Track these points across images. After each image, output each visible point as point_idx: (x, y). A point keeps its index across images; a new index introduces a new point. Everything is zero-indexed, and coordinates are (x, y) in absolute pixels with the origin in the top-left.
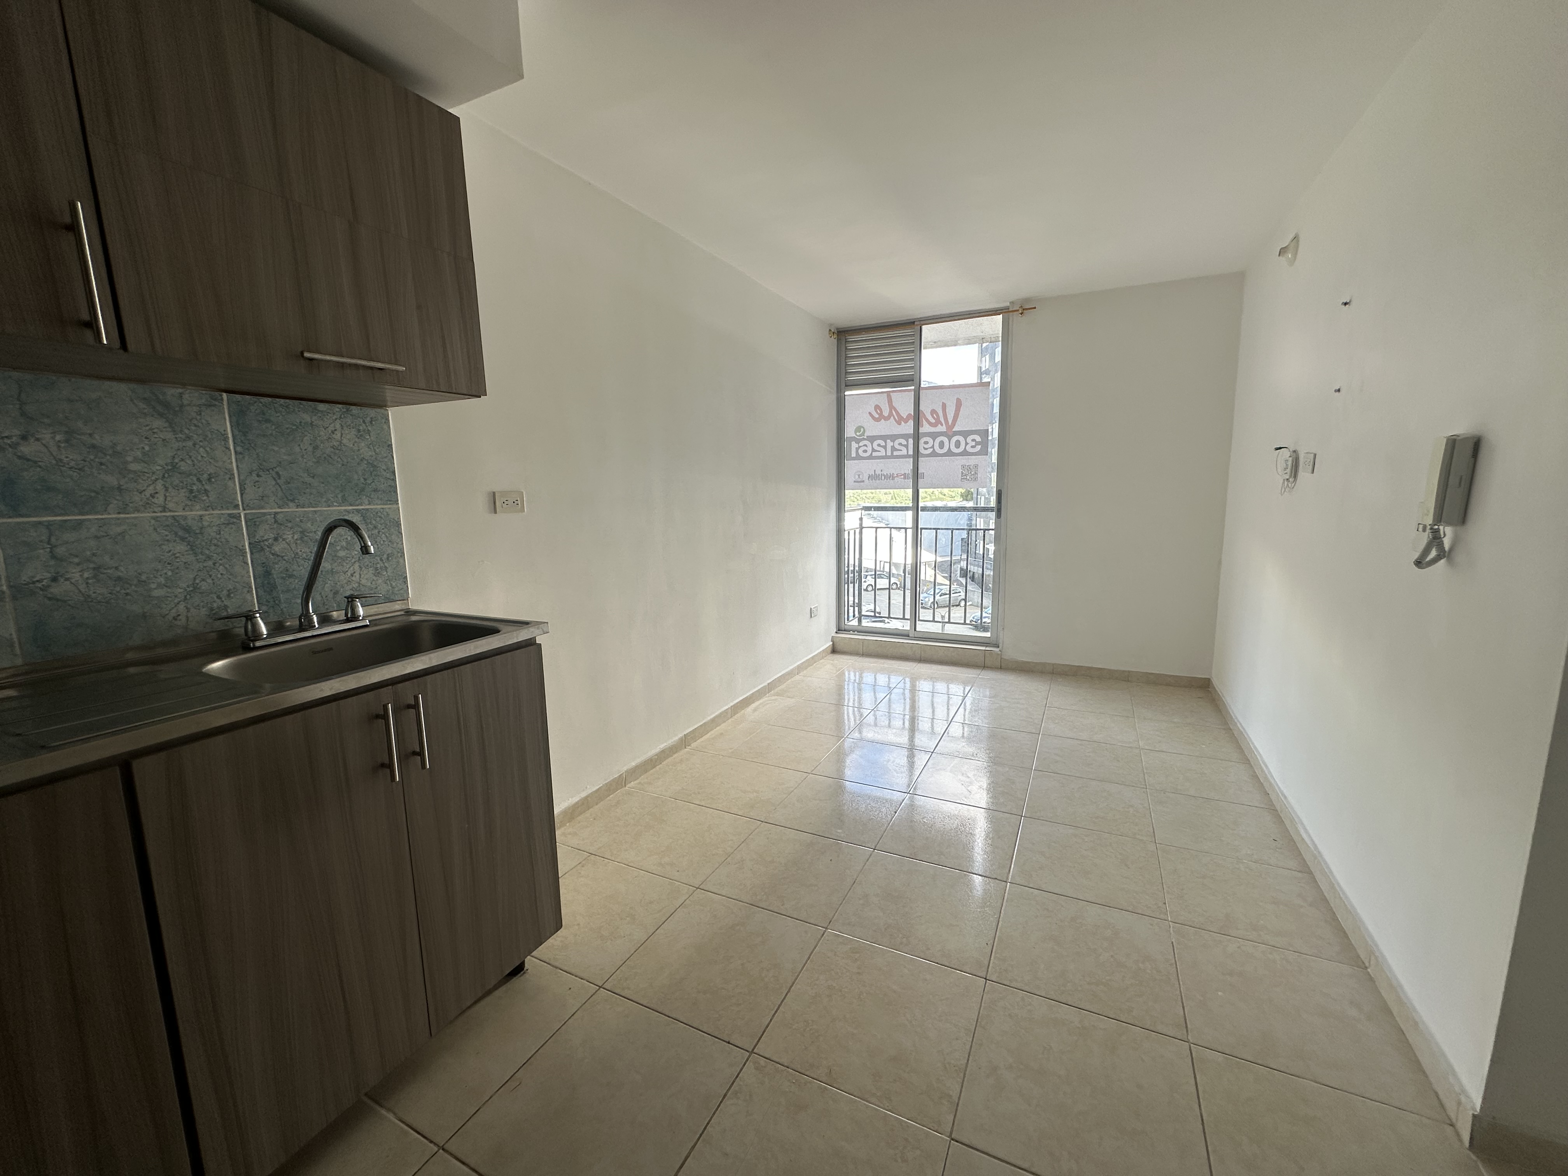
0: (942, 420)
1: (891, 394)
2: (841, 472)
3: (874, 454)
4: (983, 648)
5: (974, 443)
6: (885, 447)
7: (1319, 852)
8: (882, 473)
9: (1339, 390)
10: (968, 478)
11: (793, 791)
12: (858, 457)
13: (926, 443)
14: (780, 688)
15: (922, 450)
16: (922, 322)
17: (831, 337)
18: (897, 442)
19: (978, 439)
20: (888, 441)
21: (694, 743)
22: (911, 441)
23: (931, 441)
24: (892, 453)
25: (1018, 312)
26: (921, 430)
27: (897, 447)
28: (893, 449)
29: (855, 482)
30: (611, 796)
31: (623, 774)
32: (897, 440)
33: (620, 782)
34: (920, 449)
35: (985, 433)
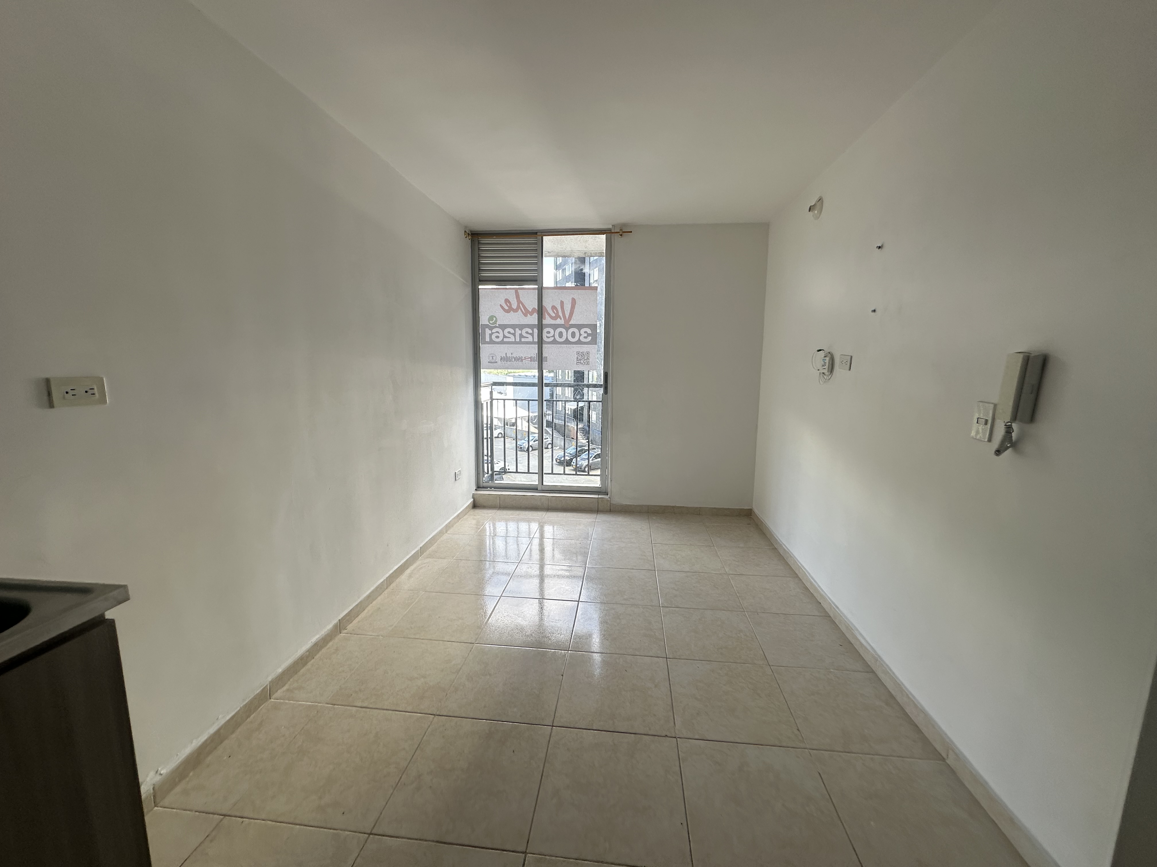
0: (561, 314)
1: (519, 291)
2: (477, 354)
3: (505, 340)
4: (596, 496)
5: (586, 335)
6: (514, 334)
7: (879, 656)
8: (513, 356)
9: (874, 311)
10: (582, 362)
11: (461, 668)
12: (492, 342)
13: (548, 332)
14: (430, 549)
15: (545, 339)
16: (543, 234)
17: (466, 237)
18: (524, 331)
19: (589, 331)
20: (517, 329)
21: (351, 625)
22: (536, 331)
23: (552, 331)
24: (520, 340)
25: (619, 234)
26: (545, 322)
27: (524, 334)
28: (521, 336)
29: (489, 362)
30: (252, 716)
31: (267, 685)
32: (524, 329)
33: (266, 694)
34: (543, 337)
35: (594, 327)
